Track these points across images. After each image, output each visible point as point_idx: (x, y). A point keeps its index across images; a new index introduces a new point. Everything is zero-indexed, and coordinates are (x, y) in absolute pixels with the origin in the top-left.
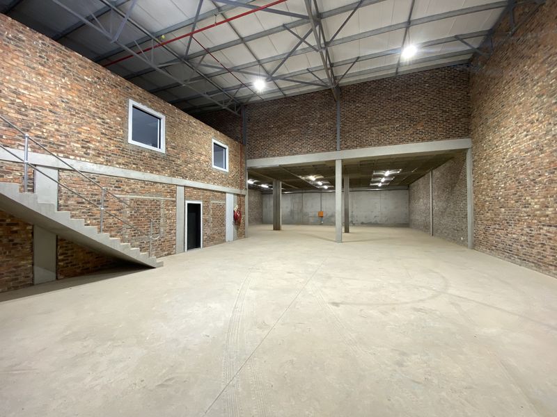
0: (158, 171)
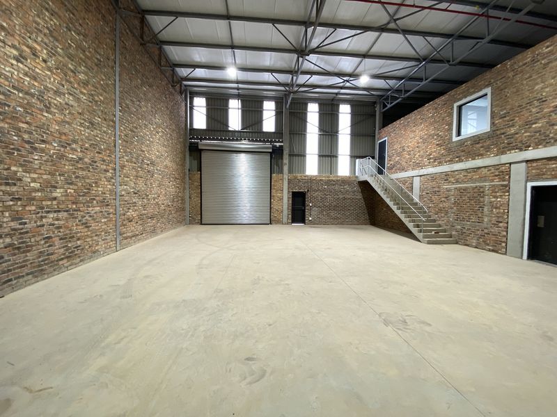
0: (482, 155)
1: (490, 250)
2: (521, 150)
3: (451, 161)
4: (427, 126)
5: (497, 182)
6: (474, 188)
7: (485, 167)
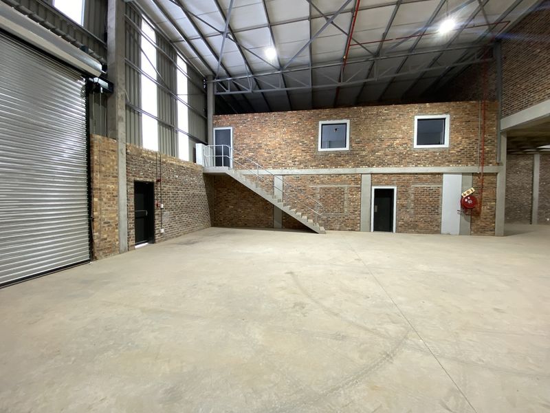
0: (343, 166)
1: (349, 230)
2: (369, 166)
3: (317, 166)
4: (291, 132)
5: (353, 185)
6: (336, 188)
7: (345, 174)
